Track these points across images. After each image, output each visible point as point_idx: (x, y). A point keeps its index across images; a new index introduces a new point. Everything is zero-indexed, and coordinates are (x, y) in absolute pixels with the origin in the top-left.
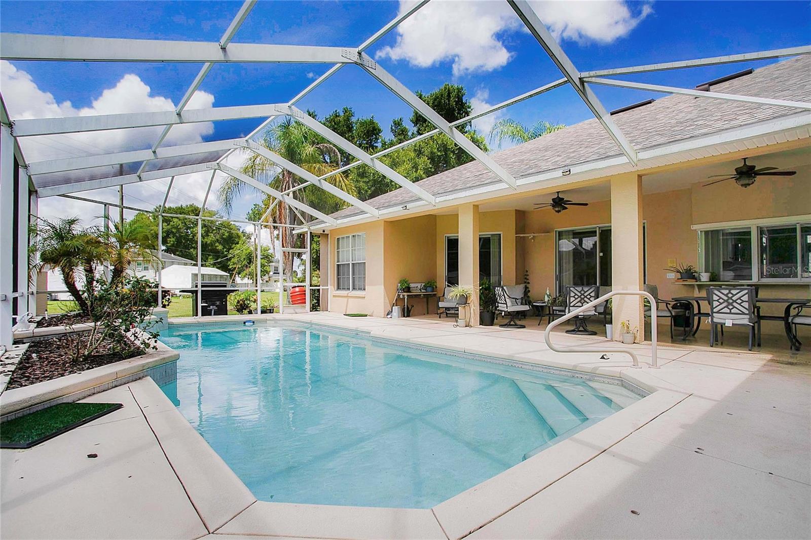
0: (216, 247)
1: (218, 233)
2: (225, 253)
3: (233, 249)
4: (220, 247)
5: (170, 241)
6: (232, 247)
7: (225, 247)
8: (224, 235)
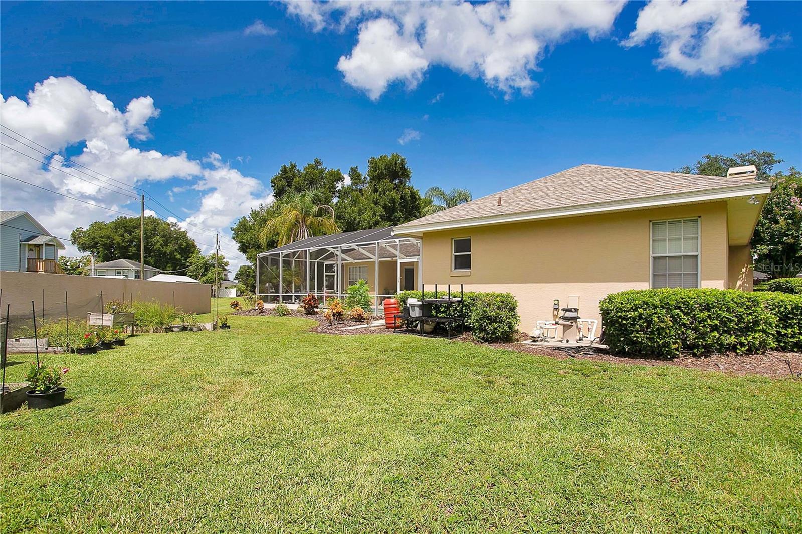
0: (175, 256)
1: (177, 244)
2: (183, 262)
3: (190, 258)
4: (179, 257)
5: (132, 250)
6: (190, 256)
7: (182, 257)
8: (182, 245)
